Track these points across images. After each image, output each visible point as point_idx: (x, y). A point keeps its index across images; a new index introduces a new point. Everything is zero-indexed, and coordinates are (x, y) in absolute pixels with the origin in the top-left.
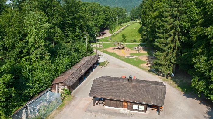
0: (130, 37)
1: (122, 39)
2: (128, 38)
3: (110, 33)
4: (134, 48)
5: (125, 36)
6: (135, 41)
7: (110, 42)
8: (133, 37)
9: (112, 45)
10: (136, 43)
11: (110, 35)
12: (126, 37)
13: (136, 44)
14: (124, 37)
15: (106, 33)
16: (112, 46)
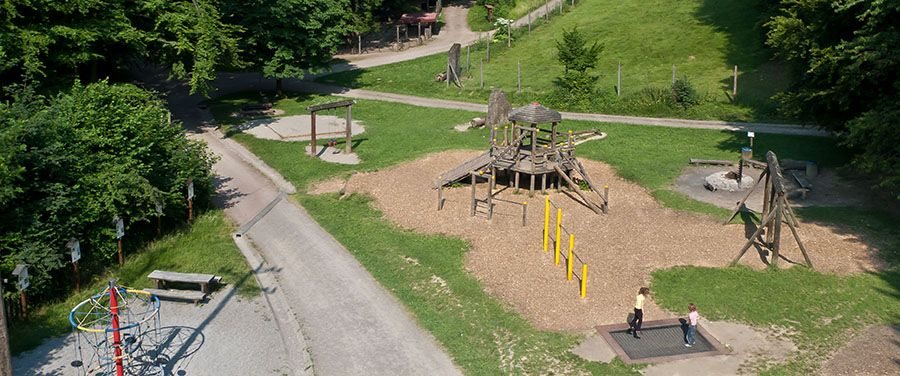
0: (635, 61)
1: (559, 70)
2: (612, 70)
3: (474, 25)
4: (684, 186)
5: (588, 46)
6: (681, 100)
7: (456, 97)
8: (661, 56)
9: (462, 128)
10: (693, 116)
11: (467, 37)
12: (603, 58)
13: (695, 124)
14: (574, 52)
15: (436, 27)
16: (458, 141)
